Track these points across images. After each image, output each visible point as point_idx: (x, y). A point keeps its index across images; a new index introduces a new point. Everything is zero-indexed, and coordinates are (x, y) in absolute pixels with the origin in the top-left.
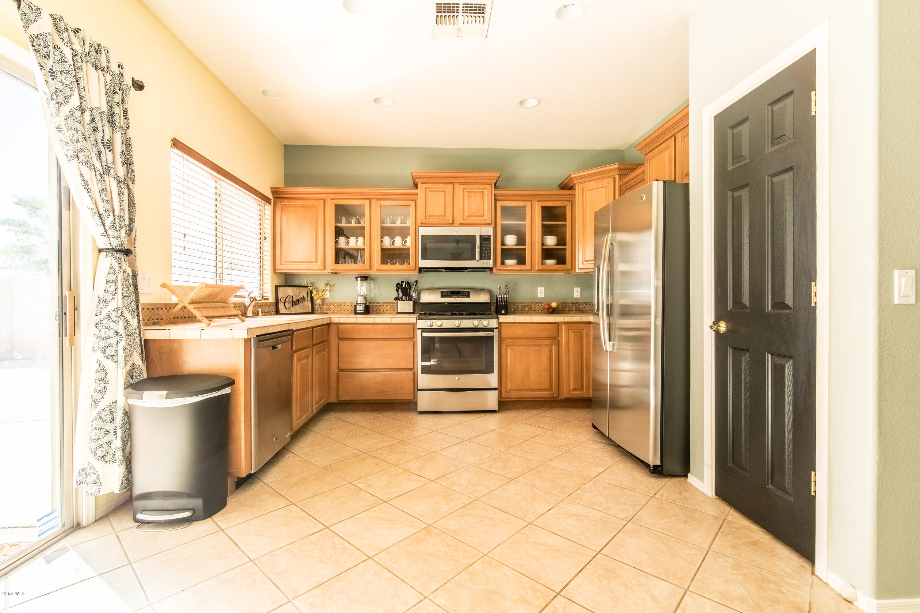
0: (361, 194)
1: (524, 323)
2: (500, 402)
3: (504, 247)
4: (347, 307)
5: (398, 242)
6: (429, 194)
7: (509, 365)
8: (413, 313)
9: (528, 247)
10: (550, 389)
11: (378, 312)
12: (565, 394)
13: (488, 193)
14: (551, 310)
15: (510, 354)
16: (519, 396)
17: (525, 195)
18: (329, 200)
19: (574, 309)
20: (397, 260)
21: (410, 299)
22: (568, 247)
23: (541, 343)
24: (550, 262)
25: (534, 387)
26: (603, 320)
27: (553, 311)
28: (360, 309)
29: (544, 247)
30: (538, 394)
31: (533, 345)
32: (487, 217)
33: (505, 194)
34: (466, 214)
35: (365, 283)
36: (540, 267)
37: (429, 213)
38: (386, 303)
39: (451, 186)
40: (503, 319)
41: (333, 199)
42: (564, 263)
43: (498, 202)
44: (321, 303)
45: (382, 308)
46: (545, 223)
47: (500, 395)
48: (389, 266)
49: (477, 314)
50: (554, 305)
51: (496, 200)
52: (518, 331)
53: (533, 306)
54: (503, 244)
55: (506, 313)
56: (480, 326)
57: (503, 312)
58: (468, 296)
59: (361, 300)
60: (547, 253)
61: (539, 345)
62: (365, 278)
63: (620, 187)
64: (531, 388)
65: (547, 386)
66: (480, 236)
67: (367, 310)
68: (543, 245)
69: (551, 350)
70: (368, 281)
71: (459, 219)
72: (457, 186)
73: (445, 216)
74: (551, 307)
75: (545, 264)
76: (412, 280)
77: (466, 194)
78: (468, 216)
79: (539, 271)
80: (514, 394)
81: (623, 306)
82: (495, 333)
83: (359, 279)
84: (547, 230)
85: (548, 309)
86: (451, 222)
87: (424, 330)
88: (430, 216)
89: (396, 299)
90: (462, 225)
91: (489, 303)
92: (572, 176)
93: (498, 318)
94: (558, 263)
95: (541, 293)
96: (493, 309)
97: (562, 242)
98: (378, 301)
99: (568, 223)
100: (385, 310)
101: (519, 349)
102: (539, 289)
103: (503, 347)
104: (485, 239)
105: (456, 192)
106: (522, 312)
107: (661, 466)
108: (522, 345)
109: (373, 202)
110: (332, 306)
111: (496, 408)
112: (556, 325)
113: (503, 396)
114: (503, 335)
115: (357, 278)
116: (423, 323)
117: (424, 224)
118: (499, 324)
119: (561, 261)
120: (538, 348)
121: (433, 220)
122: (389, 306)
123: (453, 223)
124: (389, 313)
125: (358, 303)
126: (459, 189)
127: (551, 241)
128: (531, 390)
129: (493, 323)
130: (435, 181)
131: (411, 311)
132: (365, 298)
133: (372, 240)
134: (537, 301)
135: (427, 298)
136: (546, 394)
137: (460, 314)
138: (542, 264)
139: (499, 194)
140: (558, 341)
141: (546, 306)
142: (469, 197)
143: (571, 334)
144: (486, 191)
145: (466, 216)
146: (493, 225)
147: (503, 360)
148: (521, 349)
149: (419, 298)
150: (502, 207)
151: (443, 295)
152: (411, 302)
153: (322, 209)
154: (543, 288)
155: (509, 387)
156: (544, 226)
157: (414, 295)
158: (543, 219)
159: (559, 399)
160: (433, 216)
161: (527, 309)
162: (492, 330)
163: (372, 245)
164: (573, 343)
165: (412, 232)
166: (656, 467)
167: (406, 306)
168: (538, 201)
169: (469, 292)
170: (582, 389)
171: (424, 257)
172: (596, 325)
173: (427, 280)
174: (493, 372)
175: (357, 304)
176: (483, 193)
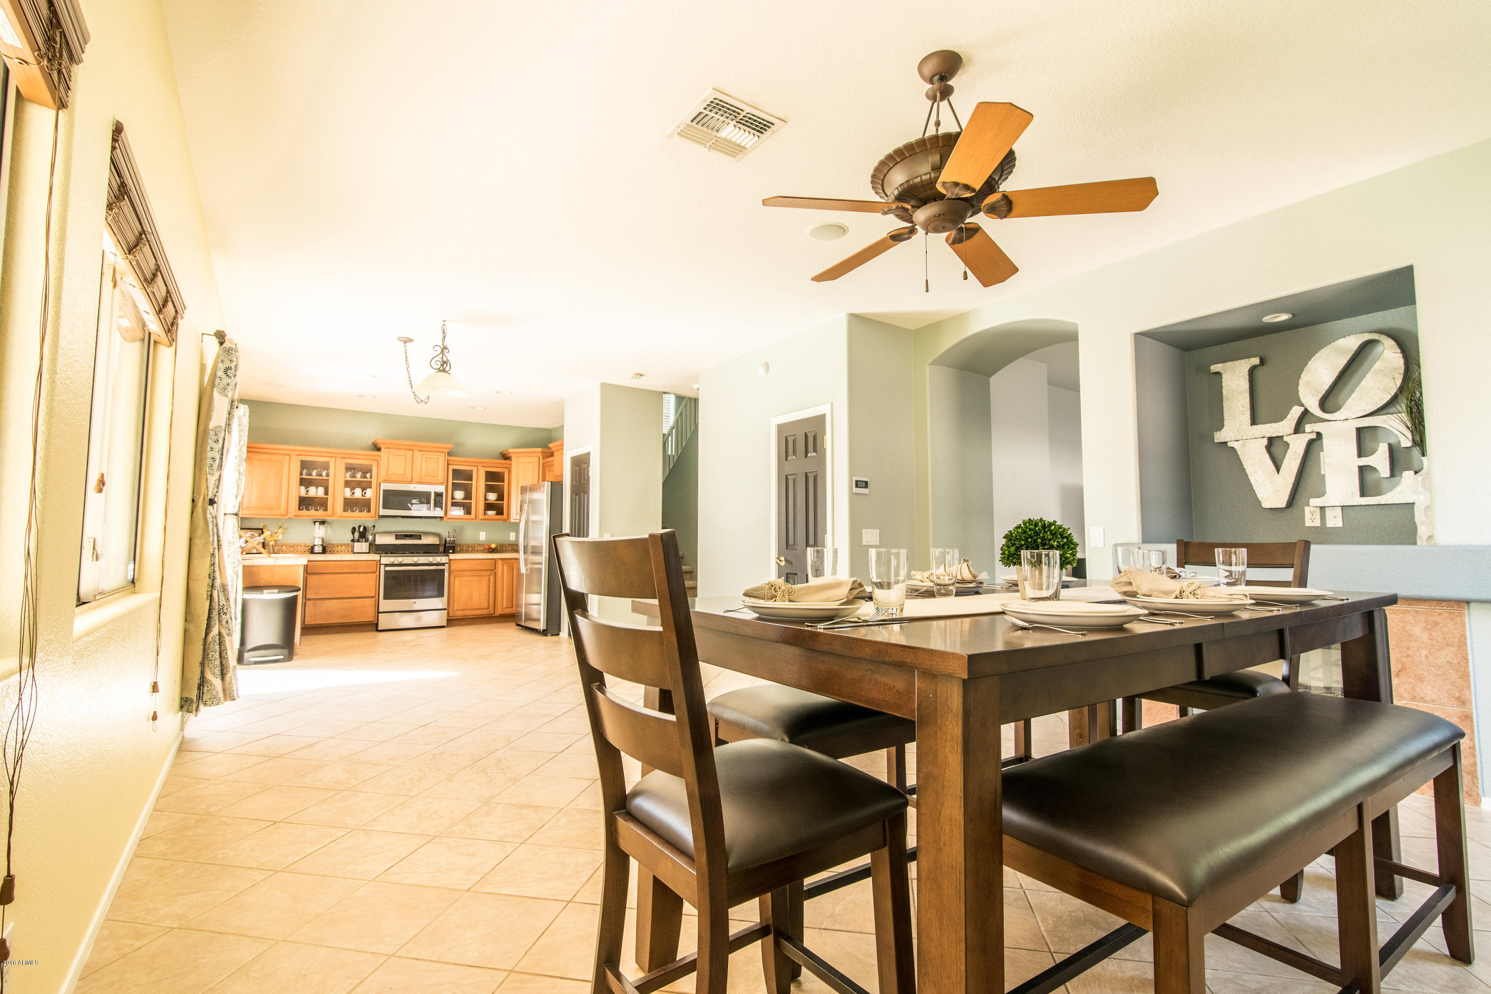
0: (328, 453)
1: (470, 559)
2: (448, 620)
3: (454, 501)
4: (300, 548)
5: (358, 493)
6: (391, 457)
7: (456, 592)
8: (369, 553)
9: (473, 501)
10: (488, 608)
11: (332, 552)
12: (499, 611)
13: (442, 459)
14: (490, 550)
15: (457, 583)
16: (464, 614)
17: (472, 462)
18: (295, 455)
19: (510, 549)
20: (357, 508)
21: (367, 541)
22: (505, 503)
23: (482, 574)
24: (491, 513)
25: (476, 607)
26: (521, 556)
27: (493, 551)
28: (318, 549)
29: (487, 502)
30: (478, 612)
31: (476, 576)
32: (441, 476)
33: (455, 461)
34: (423, 474)
35: (321, 527)
36: (483, 517)
37: (390, 472)
38: (341, 544)
39: (411, 452)
40: (452, 556)
41: (298, 455)
42: (502, 514)
43: (450, 466)
44: (274, 544)
45: (336, 549)
46: (488, 483)
47: (448, 613)
48: (349, 513)
49: (431, 553)
50: (493, 546)
51: (448, 465)
52: (464, 566)
53: (476, 547)
54: (453, 498)
55: (454, 552)
56: (435, 562)
57: (451, 551)
58: (420, 539)
59: (318, 542)
60: (489, 506)
61: (481, 576)
62: (323, 523)
63: (543, 464)
64: (473, 608)
65: (486, 606)
66: (435, 492)
67: (324, 551)
68: (486, 499)
69: (489, 579)
70: (326, 525)
71: (416, 477)
72: (416, 452)
73: (405, 475)
74: (491, 548)
75: (487, 514)
76: (369, 525)
77: (424, 459)
78: (425, 476)
79: (481, 519)
80: (460, 614)
81: (533, 547)
82: (446, 567)
83: (317, 524)
84: (489, 489)
85: (489, 549)
86: (410, 480)
87: (386, 565)
88: (391, 474)
89: (353, 541)
90: (419, 483)
91: (438, 545)
92: (510, 451)
93: (448, 556)
94: (497, 514)
95: (483, 536)
96: (441, 549)
97: (501, 497)
98: (333, 542)
99: (506, 484)
100: (339, 551)
101: (464, 579)
102: (481, 533)
103: (452, 578)
104: (439, 495)
105: (415, 457)
106: (467, 551)
107: (546, 630)
108: (466, 576)
109: (338, 459)
110: (284, 547)
111: (445, 624)
112: (494, 561)
113: (450, 615)
114: (452, 569)
115: (315, 523)
116: (385, 560)
117: (385, 481)
118: (450, 560)
119: (500, 512)
120: (479, 578)
121: (393, 478)
122: (343, 547)
123: (411, 481)
124: (343, 553)
125: (316, 544)
126: (418, 455)
127: (492, 497)
128: (474, 609)
129: (443, 559)
130: (397, 447)
131: (368, 551)
132: (323, 540)
133: (336, 491)
134: (480, 543)
135: (381, 540)
136: (485, 612)
137: (417, 553)
138: (485, 514)
139: (451, 460)
140: (495, 572)
141: (487, 547)
142: (426, 461)
143: (505, 567)
144: (440, 458)
145: (423, 476)
146: (445, 484)
147: (452, 587)
148: (466, 578)
149: (374, 539)
150: (454, 470)
151: (398, 537)
152: (368, 544)
153: (288, 464)
154: (484, 533)
155: (456, 608)
156: (486, 485)
157: (370, 538)
158: (486, 481)
159: (495, 615)
160: (394, 474)
161: (470, 549)
162: (443, 564)
163: (336, 496)
164: (507, 573)
165: (374, 485)
166: (544, 631)
167: (363, 546)
168: (483, 467)
169: (420, 536)
170: (512, 607)
171: (384, 507)
172: (517, 559)
173: (382, 525)
174: (443, 596)
175: (314, 545)
176: (438, 459)
